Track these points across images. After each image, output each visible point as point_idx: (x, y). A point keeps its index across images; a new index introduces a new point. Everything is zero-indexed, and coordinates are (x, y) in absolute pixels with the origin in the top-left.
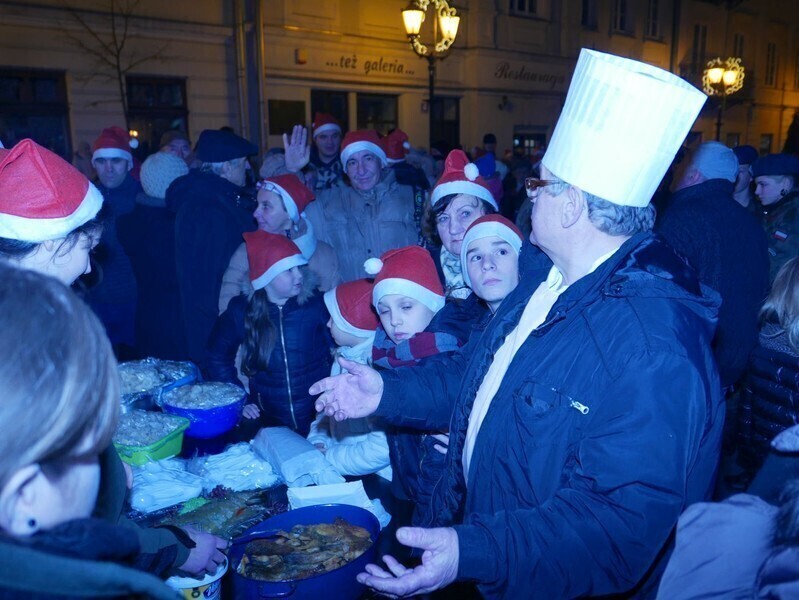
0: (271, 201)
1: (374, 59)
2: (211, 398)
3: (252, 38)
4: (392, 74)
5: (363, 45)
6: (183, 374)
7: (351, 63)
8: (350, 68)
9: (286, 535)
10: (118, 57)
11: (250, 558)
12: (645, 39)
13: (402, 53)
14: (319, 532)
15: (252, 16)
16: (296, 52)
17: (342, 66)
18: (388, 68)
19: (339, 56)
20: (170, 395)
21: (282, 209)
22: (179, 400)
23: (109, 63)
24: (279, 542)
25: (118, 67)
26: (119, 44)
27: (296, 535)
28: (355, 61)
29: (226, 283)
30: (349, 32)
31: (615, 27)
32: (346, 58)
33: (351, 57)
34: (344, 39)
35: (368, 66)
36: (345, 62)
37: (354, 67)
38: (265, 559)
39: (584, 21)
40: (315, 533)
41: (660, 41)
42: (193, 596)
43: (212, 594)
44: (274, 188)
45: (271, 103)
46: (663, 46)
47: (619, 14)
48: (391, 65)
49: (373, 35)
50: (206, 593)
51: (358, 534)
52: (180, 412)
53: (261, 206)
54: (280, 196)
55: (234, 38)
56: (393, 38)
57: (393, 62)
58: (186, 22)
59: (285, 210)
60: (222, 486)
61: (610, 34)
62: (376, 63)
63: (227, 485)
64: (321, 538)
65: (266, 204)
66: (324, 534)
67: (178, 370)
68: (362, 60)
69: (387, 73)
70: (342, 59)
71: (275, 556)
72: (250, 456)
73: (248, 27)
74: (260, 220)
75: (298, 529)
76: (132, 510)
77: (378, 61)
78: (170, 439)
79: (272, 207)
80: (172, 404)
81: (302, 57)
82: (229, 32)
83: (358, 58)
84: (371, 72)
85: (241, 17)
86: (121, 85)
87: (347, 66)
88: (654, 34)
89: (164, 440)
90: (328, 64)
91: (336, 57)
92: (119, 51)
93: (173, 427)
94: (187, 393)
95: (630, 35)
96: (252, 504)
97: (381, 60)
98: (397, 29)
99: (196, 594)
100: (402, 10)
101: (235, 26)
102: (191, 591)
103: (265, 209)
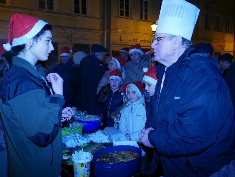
0: (113, 63)
1: (142, 39)
2: (91, 118)
3: (108, 34)
4: (148, 43)
5: (140, 35)
6: (84, 114)
7: (136, 40)
8: (136, 42)
9: (112, 154)
10: (72, 38)
11: (100, 159)
12: (225, 33)
13: (151, 37)
14: (122, 153)
15: (109, 28)
16: (121, 37)
17: (133, 41)
18: (147, 42)
19: (133, 38)
20: (79, 117)
21: (116, 65)
22: (82, 119)
23: (69, 40)
24: (110, 155)
25: (72, 41)
26: (72, 34)
27: (115, 154)
28: (137, 40)
29: (99, 86)
30: (135, 31)
31: (216, 29)
32: (134, 39)
33: (136, 38)
34: (134, 34)
35: (141, 41)
36: (134, 40)
37: (137, 41)
38: (105, 159)
39: (206, 28)
40: (121, 153)
41: (231, 33)
42: (81, 166)
43: (87, 167)
44: (114, 59)
45: (113, 51)
46: (232, 35)
47: (217, 25)
48: (148, 41)
49: (142, 32)
50: (85, 166)
51: (134, 154)
52: (82, 122)
53: (110, 64)
54: (116, 62)
55: (103, 34)
56: (148, 33)
57: (148, 40)
58: (90, 29)
59: (117, 66)
60: (93, 141)
61: (214, 31)
62: (143, 40)
63: (94, 141)
64: (123, 155)
65: (111, 64)
66: (124, 154)
67: (82, 112)
68: (139, 39)
69: (146, 43)
70: (133, 39)
71: (108, 159)
72: (102, 134)
73: (107, 30)
74: (110, 68)
75: (116, 152)
76: (66, 146)
77: (144, 40)
78: (79, 128)
79: (113, 65)
80: (80, 119)
81: (122, 39)
82: (102, 32)
83: (138, 39)
84: (142, 43)
85: (105, 28)
86: (72, 45)
87: (135, 41)
88: (228, 31)
89: (77, 128)
90: (129, 40)
91: (132, 39)
92: (72, 36)
93: (80, 125)
94: (84, 117)
95: (221, 31)
96: (102, 146)
97: (145, 39)
98: (150, 30)
99: (82, 166)
100: (151, 24)
101: (104, 30)
102: (81, 164)
103: (111, 65)
